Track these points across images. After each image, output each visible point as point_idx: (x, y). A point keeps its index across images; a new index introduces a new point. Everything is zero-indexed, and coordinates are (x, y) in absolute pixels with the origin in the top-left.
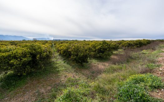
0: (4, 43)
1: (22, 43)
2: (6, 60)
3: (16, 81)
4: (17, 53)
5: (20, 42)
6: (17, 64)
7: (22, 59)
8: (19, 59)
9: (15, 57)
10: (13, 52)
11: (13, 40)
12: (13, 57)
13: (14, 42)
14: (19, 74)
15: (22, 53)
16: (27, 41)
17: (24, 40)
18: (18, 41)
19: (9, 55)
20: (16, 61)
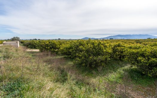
0: (131, 41)
1: (147, 42)
2: (134, 56)
3: (138, 77)
4: (145, 51)
5: (145, 40)
6: (144, 62)
7: (151, 58)
8: (147, 58)
9: (143, 55)
10: (141, 50)
11: (138, 39)
12: (140, 54)
13: (139, 40)
14: (143, 73)
15: (151, 52)
16: (152, 40)
17: (149, 38)
18: (143, 39)
19: (138, 52)
20: (144, 59)
